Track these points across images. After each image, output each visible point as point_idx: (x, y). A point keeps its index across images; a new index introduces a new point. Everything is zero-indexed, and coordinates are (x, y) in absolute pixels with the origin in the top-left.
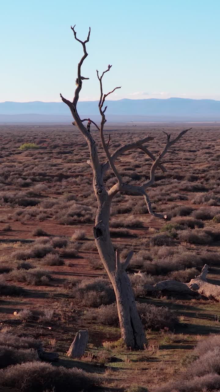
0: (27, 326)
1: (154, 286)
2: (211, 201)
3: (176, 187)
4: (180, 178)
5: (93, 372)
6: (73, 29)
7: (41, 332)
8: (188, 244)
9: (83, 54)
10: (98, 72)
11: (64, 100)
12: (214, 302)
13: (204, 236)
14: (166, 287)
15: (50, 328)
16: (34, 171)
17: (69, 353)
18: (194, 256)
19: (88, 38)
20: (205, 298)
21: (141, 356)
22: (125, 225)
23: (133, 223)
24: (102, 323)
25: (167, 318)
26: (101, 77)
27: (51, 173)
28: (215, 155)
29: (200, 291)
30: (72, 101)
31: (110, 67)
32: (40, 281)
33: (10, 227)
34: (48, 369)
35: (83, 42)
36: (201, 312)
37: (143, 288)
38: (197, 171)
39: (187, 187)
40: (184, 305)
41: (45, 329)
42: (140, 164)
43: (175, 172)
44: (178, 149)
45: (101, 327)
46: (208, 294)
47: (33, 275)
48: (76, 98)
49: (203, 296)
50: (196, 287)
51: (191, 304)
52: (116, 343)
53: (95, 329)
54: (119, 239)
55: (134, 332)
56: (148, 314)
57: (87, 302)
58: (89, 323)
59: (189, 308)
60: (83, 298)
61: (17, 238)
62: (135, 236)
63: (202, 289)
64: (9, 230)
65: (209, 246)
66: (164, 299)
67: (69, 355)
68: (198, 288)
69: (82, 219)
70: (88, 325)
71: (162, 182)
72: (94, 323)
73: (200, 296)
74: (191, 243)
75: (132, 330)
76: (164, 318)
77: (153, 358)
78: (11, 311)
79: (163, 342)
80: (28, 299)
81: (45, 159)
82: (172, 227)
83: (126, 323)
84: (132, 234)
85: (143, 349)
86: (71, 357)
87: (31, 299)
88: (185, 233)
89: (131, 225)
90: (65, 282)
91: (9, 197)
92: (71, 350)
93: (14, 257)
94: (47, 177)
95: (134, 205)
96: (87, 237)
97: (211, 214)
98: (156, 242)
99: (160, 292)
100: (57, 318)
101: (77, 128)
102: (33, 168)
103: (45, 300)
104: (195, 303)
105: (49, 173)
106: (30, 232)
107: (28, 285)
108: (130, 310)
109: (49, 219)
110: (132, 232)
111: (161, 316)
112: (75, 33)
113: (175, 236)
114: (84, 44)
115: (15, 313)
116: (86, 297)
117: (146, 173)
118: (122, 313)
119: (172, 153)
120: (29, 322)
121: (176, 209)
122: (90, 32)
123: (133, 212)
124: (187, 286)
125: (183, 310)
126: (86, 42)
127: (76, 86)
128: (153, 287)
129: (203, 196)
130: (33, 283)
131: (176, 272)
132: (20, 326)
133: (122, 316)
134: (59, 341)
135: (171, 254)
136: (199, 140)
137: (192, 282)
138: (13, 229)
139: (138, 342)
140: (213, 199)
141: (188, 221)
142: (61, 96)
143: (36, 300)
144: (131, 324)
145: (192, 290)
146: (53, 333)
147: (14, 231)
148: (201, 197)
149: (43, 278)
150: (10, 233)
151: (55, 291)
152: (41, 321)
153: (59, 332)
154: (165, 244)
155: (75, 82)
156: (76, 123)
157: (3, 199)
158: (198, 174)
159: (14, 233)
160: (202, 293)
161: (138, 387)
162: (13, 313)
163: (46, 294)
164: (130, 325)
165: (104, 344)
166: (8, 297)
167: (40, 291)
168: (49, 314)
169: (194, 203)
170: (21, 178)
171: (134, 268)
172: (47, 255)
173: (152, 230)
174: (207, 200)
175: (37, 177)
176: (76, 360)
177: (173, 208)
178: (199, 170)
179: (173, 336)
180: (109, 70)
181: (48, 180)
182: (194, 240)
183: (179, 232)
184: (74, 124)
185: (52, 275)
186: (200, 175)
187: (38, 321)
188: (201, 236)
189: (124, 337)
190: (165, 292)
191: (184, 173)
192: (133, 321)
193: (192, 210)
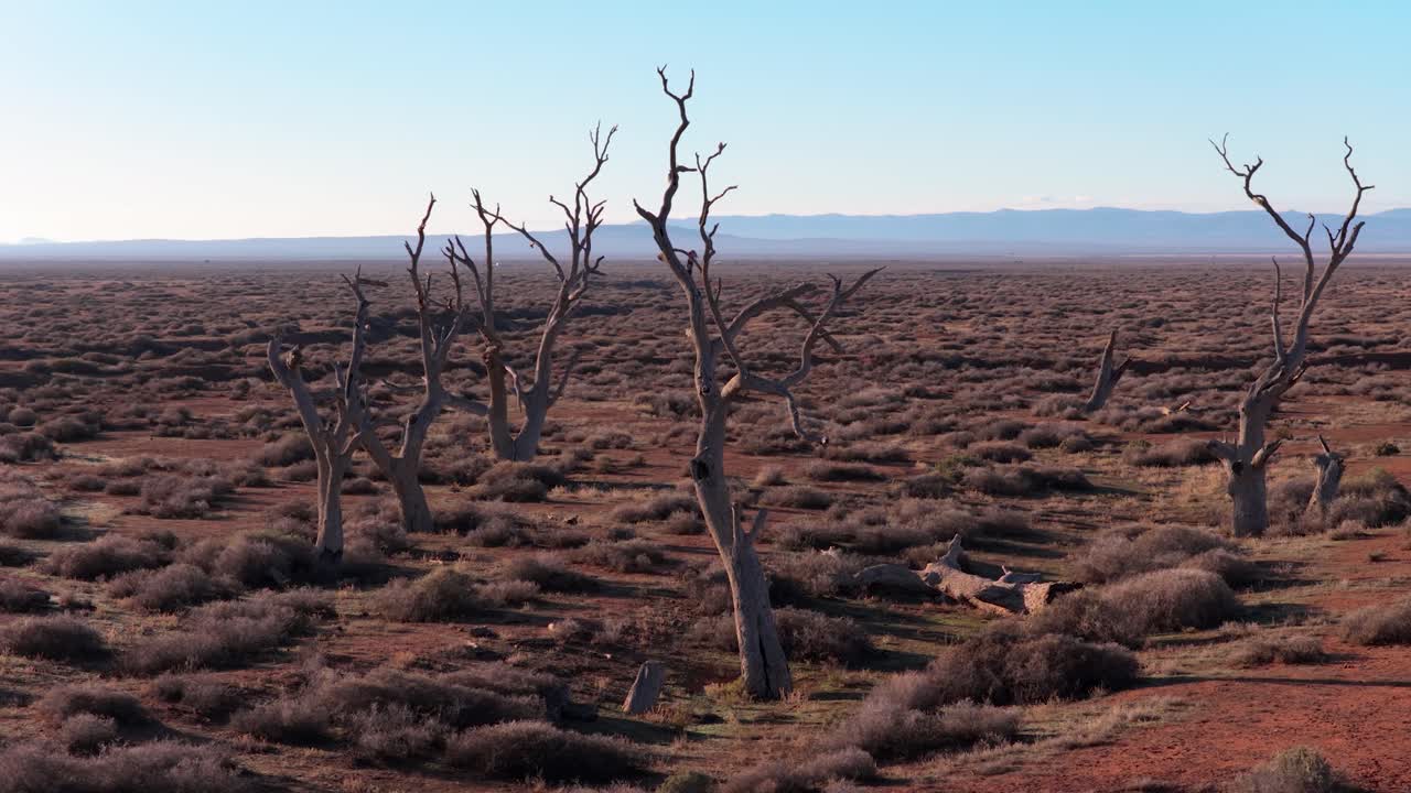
0: (566, 650)
1: (856, 576)
2: (1069, 410)
3: (1021, 382)
4: (1043, 364)
5: (653, 743)
6: (661, 73)
7: (586, 664)
8: (980, 495)
9: (681, 123)
10: (697, 157)
11: (641, 211)
12: (968, 609)
13: (1015, 479)
14: (878, 578)
15: (609, 656)
16: (762, 350)
17: (626, 707)
18: (965, 519)
19: (690, 91)
20: (952, 601)
21: (763, 714)
22: (870, 457)
23: (886, 453)
24: (719, 647)
25: (844, 638)
26: (705, 167)
27: (795, 353)
28: (1136, 320)
29: (942, 587)
30: (657, 213)
31: (722, 147)
32: (635, 565)
33: (641, 459)
34: (542, 736)
35: (681, 98)
36: (932, 628)
37: (830, 581)
38: (1083, 352)
39: (1041, 382)
40: (906, 613)
41: (600, 657)
42: (976, 338)
43: (1040, 354)
44: (1071, 307)
45: (716, 656)
46: (956, 593)
47: (625, 552)
48: (666, 209)
49: (949, 597)
50: (936, 578)
51: (920, 613)
52: (730, 687)
53: (700, 659)
54: (847, 484)
55: (766, 665)
56: (806, 630)
57: (709, 606)
58: (696, 647)
59: (911, 619)
60: (702, 597)
61: (649, 480)
62: (882, 479)
63: (947, 583)
64: (640, 464)
65: (1021, 499)
66: (869, 603)
67: (626, 709)
68: (940, 582)
69: (791, 443)
70: (692, 651)
71: (998, 373)
72: (704, 647)
73: (942, 597)
74: (985, 493)
75: (762, 662)
76: (840, 639)
77: (786, 717)
78: (544, 622)
79: (826, 687)
80: (595, 600)
81: (798, 326)
82: (958, 460)
83: (750, 648)
84: (878, 474)
85: (777, 698)
86: (628, 713)
87: (601, 599)
88: (977, 473)
89: (881, 456)
90: (682, 567)
91: (682, 401)
92: (629, 699)
93: (616, 516)
94: (778, 363)
95: (917, 417)
96: (785, 478)
97: (1059, 435)
98: (914, 489)
99: (865, 588)
100: (633, 637)
101: (666, 267)
102: (765, 343)
103: (630, 601)
104: (929, 611)
105: (791, 354)
106: (679, 468)
107: (612, 571)
108: (759, 624)
109: (730, 443)
110: (878, 469)
111: (833, 634)
112: (665, 82)
113: (959, 477)
114: (681, 102)
115: (551, 626)
116: (707, 597)
117: (982, 354)
118: (743, 629)
119: (1058, 315)
120: (573, 643)
121: (994, 425)
122: (692, 80)
123: (910, 431)
124: (918, 577)
125: (899, 622)
126: (686, 97)
127: (667, 185)
128: (852, 578)
129: (1055, 400)
130: (621, 567)
131: (916, 550)
132: (551, 652)
133: (743, 634)
134: (617, 682)
135: (924, 512)
136: (1126, 291)
137: (930, 568)
138: (648, 462)
139: (773, 686)
140: (1073, 406)
141: (999, 449)
142: (636, 205)
143: (610, 600)
144: (760, 650)
145: (928, 584)
146: (612, 665)
147: (651, 466)
148: (1050, 404)
149: (641, 558)
150: (640, 471)
151: (657, 584)
152: (597, 641)
153: (624, 664)
154: (931, 495)
155: (667, 177)
156: (664, 257)
157: (667, 405)
158: (1083, 357)
159: (647, 471)
160: (946, 591)
161: (691, 773)
162: (547, 626)
163: (634, 589)
164: (759, 652)
165: (706, 688)
166: (558, 594)
167: (628, 583)
168: (612, 627)
169: (1038, 414)
170: (726, 363)
171: (839, 540)
172: (674, 515)
173: (920, 466)
174: (1061, 408)
175: (758, 362)
176: (636, 718)
177: (989, 424)
178: (1088, 350)
179: (846, 676)
180: (720, 153)
181: (779, 367)
182: (995, 488)
183: (967, 470)
184: (660, 258)
185: (665, 552)
186: (1087, 359)
187: (592, 642)
188: (1008, 478)
189: (745, 675)
190: (876, 589)
191: (1057, 354)
192: (765, 644)
193: (1024, 427)
